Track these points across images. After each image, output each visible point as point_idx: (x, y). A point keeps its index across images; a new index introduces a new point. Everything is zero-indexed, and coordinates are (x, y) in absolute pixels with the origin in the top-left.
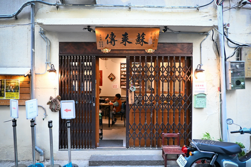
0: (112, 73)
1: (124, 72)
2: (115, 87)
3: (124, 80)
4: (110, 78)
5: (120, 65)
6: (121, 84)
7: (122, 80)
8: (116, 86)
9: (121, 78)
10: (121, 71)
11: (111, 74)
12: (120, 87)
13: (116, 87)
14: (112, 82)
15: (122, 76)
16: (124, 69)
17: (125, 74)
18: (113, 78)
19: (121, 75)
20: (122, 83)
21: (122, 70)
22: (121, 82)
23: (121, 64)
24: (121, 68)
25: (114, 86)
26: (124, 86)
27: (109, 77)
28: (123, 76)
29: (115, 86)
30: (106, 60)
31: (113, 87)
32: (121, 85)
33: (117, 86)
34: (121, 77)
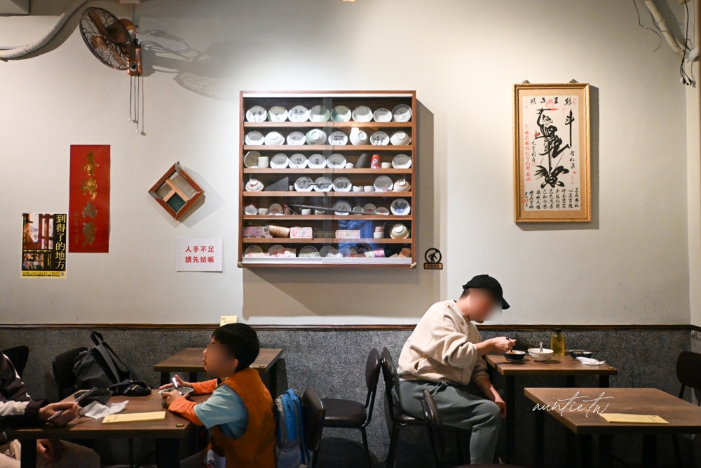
0: (183, 165)
1: (263, 160)
2: (203, 260)
3: (263, 211)
4: (166, 199)
5: (237, 106)
6: (246, 240)
7: (251, 211)
8: (207, 254)
9: (246, 201)
10: (245, 152)
11: (173, 170)
12: (240, 259)
13: (211, 260)
14: (182, 226)
15: (252, 182)
16: (263, 139)
17: (269, 171)
18: (186, 199)
19: (246, 178)
20: (251, 230)
21: (254, 142)
22: (245, 223)
23: (248, 103)
24: (247, 130)
25: (193, 255)
26: (265, 251)
27: (156, 190)
28: (260, 185)
29: (200, 254)
30: (138, 74)
31: (188, 259)
32: (245, 247)
33: (216, 255)
34: (243, 189)
